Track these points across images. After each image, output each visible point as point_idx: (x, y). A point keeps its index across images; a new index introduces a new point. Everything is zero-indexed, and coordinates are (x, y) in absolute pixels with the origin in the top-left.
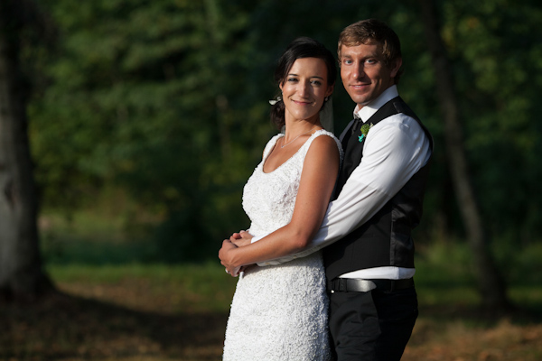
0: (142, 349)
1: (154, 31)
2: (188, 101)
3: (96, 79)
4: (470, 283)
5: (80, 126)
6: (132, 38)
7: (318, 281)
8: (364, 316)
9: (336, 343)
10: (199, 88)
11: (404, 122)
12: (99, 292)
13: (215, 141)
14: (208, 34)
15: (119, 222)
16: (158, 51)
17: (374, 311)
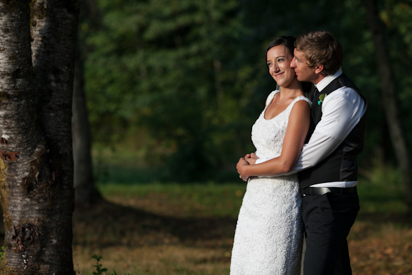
0: (167, 241)
1: (167, 11)
2: (192, 63)
3: (123, 47)
4: (401, 198)
5: (112, 82)
6: (150, 16)
7: (294, 188)
8: (323, 209)
9: (306, 226)
10: (200, 53)
11: (346, 93)
12: (132, 202)
13: (213, 93)
14: (207, 13)
15: (142, 153)
16: (170, 26)
17: (329, 206)
